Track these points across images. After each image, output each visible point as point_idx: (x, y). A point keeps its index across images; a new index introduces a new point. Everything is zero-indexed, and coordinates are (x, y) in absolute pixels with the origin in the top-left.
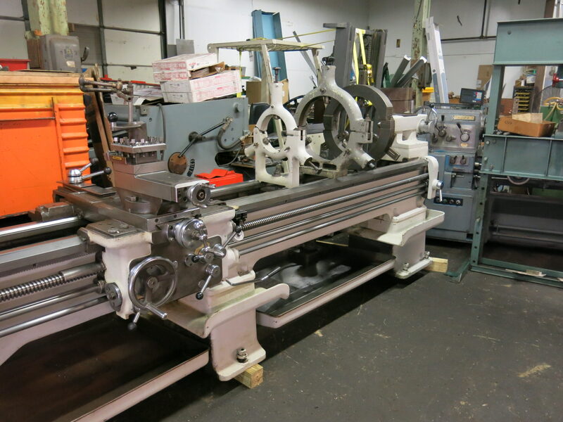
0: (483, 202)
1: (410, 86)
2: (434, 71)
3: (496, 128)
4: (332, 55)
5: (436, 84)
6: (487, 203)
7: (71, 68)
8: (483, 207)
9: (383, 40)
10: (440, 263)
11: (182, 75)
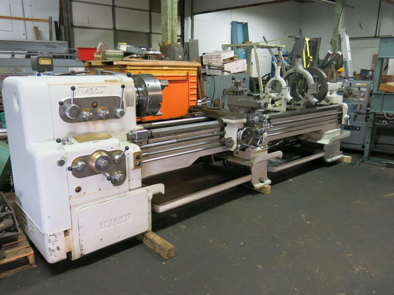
0: (371, 127)
1: (331, 68)
2: (345, 59)
3: (378, 89)
4: (292, 52)
5: (346, 67)
6: (373, 128)
7: (180, 59)
8: (371, 129)
9: (318, 43)
10: (347, 158)
11: (218, 62)
